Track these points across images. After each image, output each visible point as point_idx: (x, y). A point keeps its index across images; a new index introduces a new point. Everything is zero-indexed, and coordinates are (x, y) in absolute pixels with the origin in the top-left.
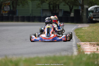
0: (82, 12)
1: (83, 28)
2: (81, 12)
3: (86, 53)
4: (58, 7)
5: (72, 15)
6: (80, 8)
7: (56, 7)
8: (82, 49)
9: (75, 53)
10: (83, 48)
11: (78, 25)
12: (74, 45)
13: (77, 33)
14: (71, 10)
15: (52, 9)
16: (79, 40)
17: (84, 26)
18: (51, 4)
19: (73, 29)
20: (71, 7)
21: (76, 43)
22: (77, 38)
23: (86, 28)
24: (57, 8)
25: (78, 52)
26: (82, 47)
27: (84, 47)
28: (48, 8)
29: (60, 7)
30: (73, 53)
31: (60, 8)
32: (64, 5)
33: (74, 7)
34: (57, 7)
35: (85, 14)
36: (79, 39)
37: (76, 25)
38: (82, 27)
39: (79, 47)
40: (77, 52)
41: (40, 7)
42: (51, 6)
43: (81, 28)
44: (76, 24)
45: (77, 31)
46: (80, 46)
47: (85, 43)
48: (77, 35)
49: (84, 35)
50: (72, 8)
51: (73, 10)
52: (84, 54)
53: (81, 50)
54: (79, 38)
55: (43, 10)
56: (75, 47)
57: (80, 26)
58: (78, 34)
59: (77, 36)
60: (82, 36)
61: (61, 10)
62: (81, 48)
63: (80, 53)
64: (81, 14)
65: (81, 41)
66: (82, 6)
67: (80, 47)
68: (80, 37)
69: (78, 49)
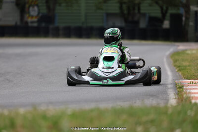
0: (187, 19)
1: (189, 52)
2: (184, 19)
3: (193, 101)
4: (139, 9)
5: (166, 24)
6: (182, 11)
7: (134, 9)
8: (186, 93)
9: (173, 101)
10: (188, 91)
11: (178, 46)
12: (170, 86)
13: (175, 61)
14: (164, 15)
15: (126, 12)
16: (180, 76)
17: (191, 47)
18: (125, 3)
19: (168, 53)
20: (165, 8)
21: (174, 80)
22: (177, 70)
23: (194, 52)
24: (136, 11)
25: (178, 98)
26: (186, 89)
27: (190, 89)
28: (118, 11)
29: (142, 8)
30: (167, 100)
31: (142, 11)
32: (150, 5)
33: (170, 8)
34: (136, 8)
35: (191, 24)
36: (180, 73)
37: (174, 45)
38: (186, 50)
39: (179, 89)
40: (175, 98)
41: (102, 9)
42: (124, 6)
43: (184, 52)
44: (173, 43)
45: (177, 57)
46: (181, 87)
47: (191, 81)
48: (175, 66)
49: (189, 66)
50: (166, 12)
51: (168, 15)
52: (191, 102)
53: (185, 96)
54: (180, 70)
55: (109, 15)
56: (171, 90)
57: (181, 46)
58: (177, 64)
59: (175, 68)
60: (186, 66)
61: (144, 15)
62: (185, 91)
63: (182, 100)
64: (183, 23)
65: (185, 78)
66: (187, 7)
67: (181, 89)
68: (182, 70)
69: (178, 94)
